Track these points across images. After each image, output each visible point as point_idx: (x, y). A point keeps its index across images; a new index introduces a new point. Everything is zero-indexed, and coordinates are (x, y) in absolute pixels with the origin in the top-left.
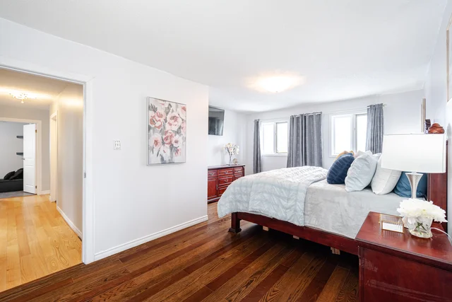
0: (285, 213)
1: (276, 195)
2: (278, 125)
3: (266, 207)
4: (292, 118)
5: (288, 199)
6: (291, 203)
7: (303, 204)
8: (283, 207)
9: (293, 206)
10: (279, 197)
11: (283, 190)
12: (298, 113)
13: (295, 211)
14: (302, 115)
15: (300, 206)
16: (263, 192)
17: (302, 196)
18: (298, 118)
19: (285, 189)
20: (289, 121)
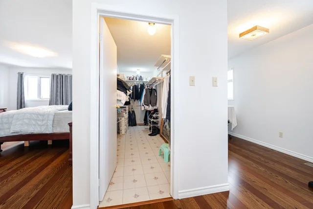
0: (41, 128)
1: (34, 120)
2: (42, 79)
3: (26, 127)
4: (53, 76)
5: (43, 120)
6: (44, 122)
7: (52, 122)
8: (39, 125)
9: (45, 123)
10: (36, 120)
11: (39, 116)
12: (57, 73)
13: (47, 125)
14: (60, 75)
15: (51, 122)
16: (23, 119)
17: (51, 117)
18: (57, 76)
19: (40, 115)
20: (50, 77)
